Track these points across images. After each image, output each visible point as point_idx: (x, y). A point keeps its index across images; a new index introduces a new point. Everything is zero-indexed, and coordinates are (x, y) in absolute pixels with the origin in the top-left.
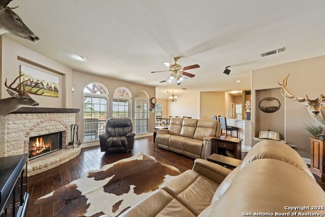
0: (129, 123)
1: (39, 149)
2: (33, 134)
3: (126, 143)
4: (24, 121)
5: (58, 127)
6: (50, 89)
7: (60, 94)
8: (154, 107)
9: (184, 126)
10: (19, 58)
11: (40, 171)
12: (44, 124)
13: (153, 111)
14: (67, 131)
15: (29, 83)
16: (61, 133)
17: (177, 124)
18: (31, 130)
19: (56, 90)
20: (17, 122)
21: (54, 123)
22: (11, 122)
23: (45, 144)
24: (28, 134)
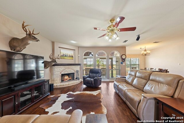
0: (100, 72)
1: (66, 79)
2: (63, 73)
3: (93, 83)
4: (59, 68)
5: (72, 71)
6: (70, 56)
7: (74, 58)
8: (124, 61)
9: (138, 77)
10: (59, 47)
11: (61, 87)
12: (66, 70)
13: (124, 64)
14: (75, 73)
15: (63, 55)
16: (74, 73)
17: (133, 75)
18: (62, 71)
19: (72, 57)
20: (58, 68)
21: (70, 69)
22: (56, 69)
23: (69, 78)
24: (61, 73)
